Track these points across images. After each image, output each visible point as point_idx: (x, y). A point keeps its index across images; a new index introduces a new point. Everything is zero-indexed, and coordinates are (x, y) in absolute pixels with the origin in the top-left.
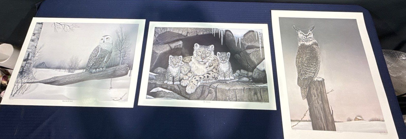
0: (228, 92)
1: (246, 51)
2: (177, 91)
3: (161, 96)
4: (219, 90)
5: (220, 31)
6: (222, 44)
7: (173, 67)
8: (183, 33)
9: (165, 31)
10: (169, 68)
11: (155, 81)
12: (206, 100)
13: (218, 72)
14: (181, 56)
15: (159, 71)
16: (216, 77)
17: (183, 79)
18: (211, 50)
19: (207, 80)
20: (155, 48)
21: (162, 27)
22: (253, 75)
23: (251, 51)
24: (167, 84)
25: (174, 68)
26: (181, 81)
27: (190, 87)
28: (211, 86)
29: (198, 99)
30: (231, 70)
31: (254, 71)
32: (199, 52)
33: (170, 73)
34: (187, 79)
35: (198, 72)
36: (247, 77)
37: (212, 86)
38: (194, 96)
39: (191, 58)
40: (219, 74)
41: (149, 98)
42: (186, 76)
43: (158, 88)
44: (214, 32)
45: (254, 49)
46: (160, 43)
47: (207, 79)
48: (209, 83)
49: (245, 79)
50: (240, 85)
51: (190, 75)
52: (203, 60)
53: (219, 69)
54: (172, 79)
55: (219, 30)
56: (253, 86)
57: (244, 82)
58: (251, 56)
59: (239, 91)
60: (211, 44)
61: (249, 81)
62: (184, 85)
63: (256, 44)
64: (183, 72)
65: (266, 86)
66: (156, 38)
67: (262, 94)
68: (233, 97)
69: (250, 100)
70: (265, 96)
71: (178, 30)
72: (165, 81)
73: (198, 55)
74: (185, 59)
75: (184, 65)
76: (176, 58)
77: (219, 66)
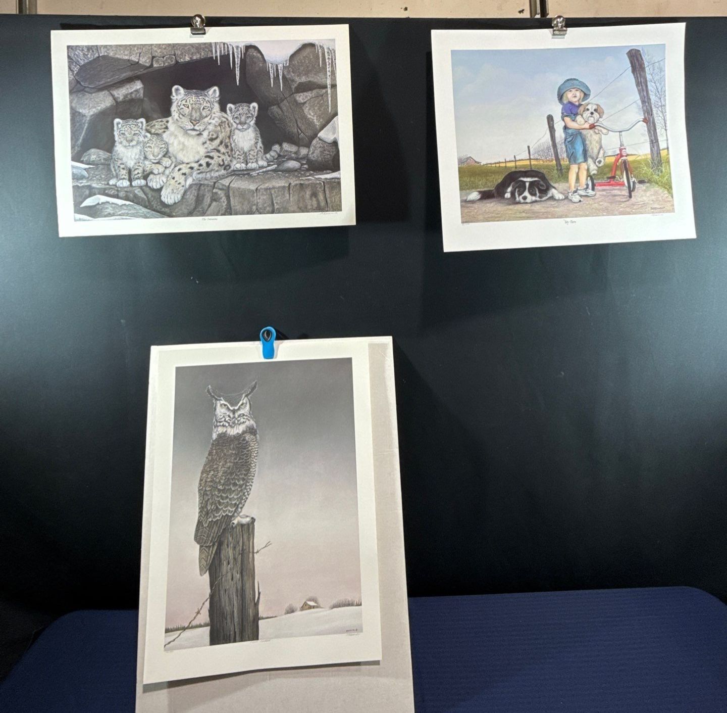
0: (255, 194)
1: (294, 97)
2: (142, 201)
3: (106, 213)
4: (234, 192)
5: (233, 48)
6: (238, 84)
7: (125, 147)
8: (141, 59)
10: (116, 149)
11: (87, 182)
12: (208, 215)
13: (231, 151)
14: (143, 120)
15: (93, 157)
16: (226, 163)
17: (152, 173)
18: (212, 100)
19: (207, 172)
20: (77, 102)
21: (86, 46)
22: (310, 153)
23: (306, 97)
24: (115, 185)
25: (128, 149)
26: (149, 178)
27: (169, 190)
28: (216, 185)
29: (190, 214)
30: (260, 144)
31: (312, 144)
32: (183, 107)
33: (120, 162)
34: (160, 171)
35: (184, 155)
36: (297, 159)
37: (219, 184)
38: (179, 208)
39: (167, 122)
40: (232, 156)
41: (80, 220)
42: (158, 165)
43: (98, 195)
44: (217, 54)
45: (315, 92)
46: (86, 89)
48: (212, 178)
49: (293, 164)
50: (280, 177)
51: (166, 162)
52: (194, 125)
53: (233, 145)
54: (127, 175)
55: (230, 48)
56: (308, 178)
57: (290, 171)
58: (307, 108)
59: (278, 191)
61: (301, 167)
62: (155, 187)
63: (318, 78)
64: (151, 157)
65: (338, 176)
66: (73, 74)
67: (328, 195)
68: (265, 205)
69: (303, 209)
70: (335, 199)
71: (128, 52)
72: (111, 180)
73: (182, 115)
74: (153, 124)
75: (150, 140)
76: (132, 125)
77: (233, 138)
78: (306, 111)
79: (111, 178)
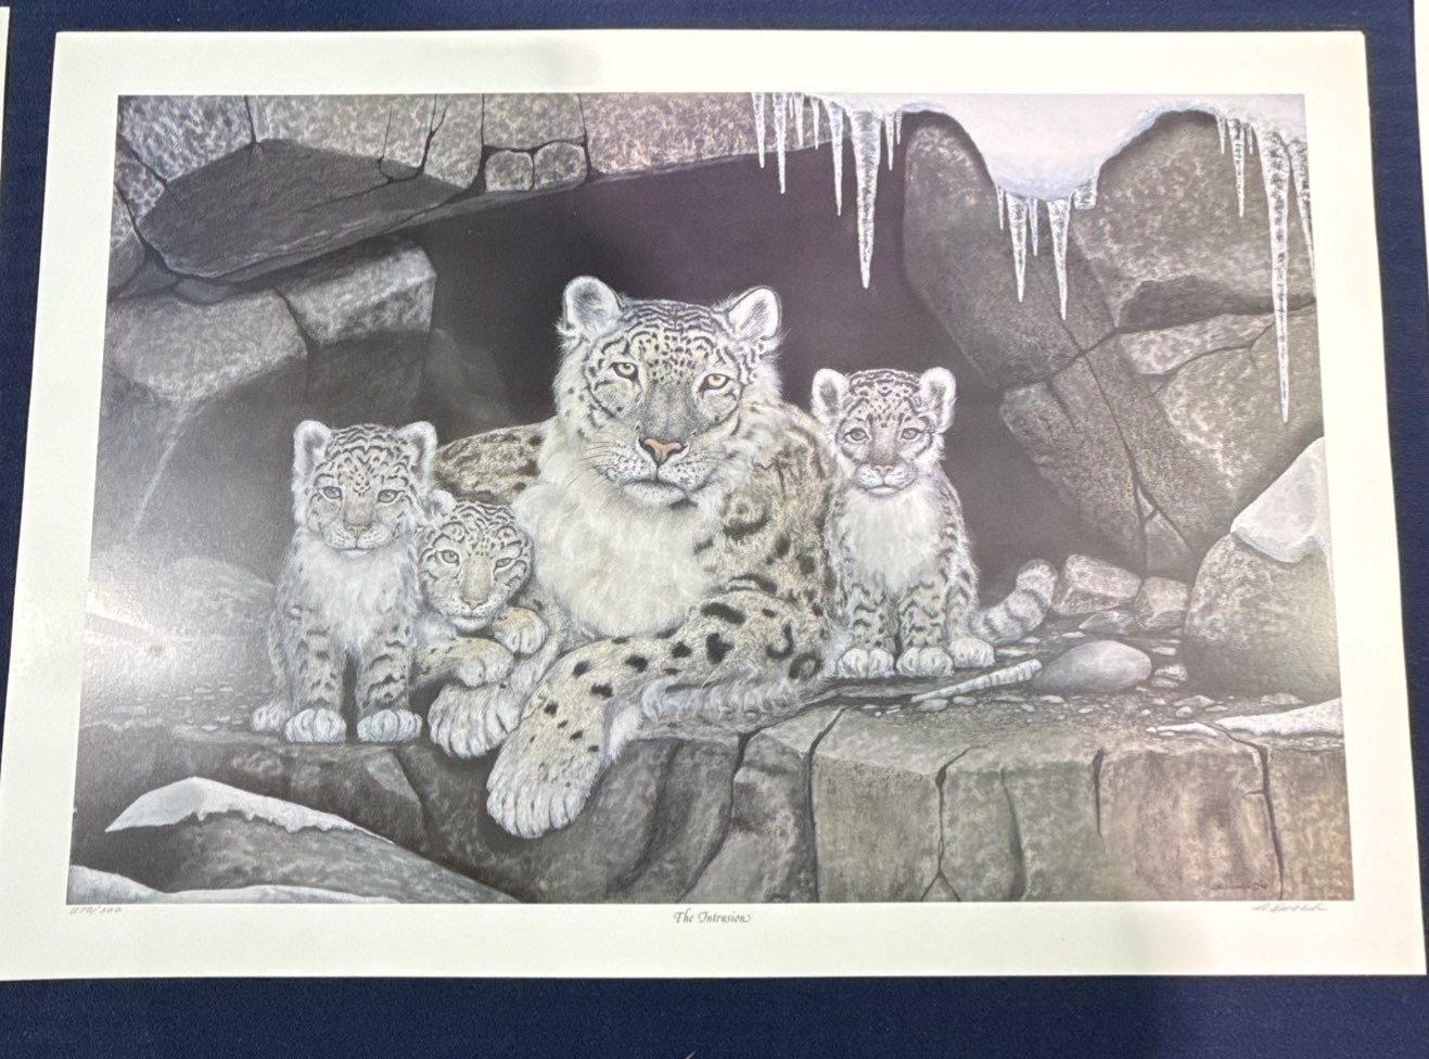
0: (935, 800)
1: (1119, 350)
2: (396, 815)
3: (222, 868)
4: (832, 791)
5: (846, 120)
6: (866, 284)
7: (338, 551)
8: (432, 156)
9: (236, 145)
10: (294, 559)
12: (705, 900)
13: (826, 590)
14: (426, 430)
16: (801, 644)
17: (451, 679)
18: (747, 348)
19: (709, 686)
20: (137, 343)
21: (200, 100)
22: (1196, 607)
23: (1177, 350)
24: (280, 734)
25: (350, 560)
26: (437, 707)
27: (528, 764)
28: (750, 750)
29: (620, 887)
30: (961, 560)
31: (1204, 568)
32: (612, 374)
33: (308, 621)
34: (491, 674)
35: (607, 601)
36: (1134, 637)
37: (762, 743)
38: (569, 857)
39: (536, 441)
40: (833, 615)
41: (96, 897)
42: (484, 642)
43: (195, 781)
44: (774, 143)
45: (1214, 326)
46: (185, 286)
47: (710, 679)
49: (1112, 659)
51: (522, 629)
52: (659, 464)
53: (835, 560)
54: (337, 684)
55: (835, 121)
56: (1189, 727)
58: (1182, 401)
59: (1045, 787)
60: (740, 287)
61: (1152, 675)
62: (461, 749)
63: (1231, 265)
65: (1331, 724)
66: (133, 219)
67: (1283, 817)
68: (981, 856)
69: (1163, 879)
70: (1316, 834)
71: (382, 127)
72: (263, 709)
73: (605, 410)
74: (466, 453)
75: (454, 522)
76: (374, 453)
77: (835, 527)
78: (1175, 411)
79: (264, 701)
